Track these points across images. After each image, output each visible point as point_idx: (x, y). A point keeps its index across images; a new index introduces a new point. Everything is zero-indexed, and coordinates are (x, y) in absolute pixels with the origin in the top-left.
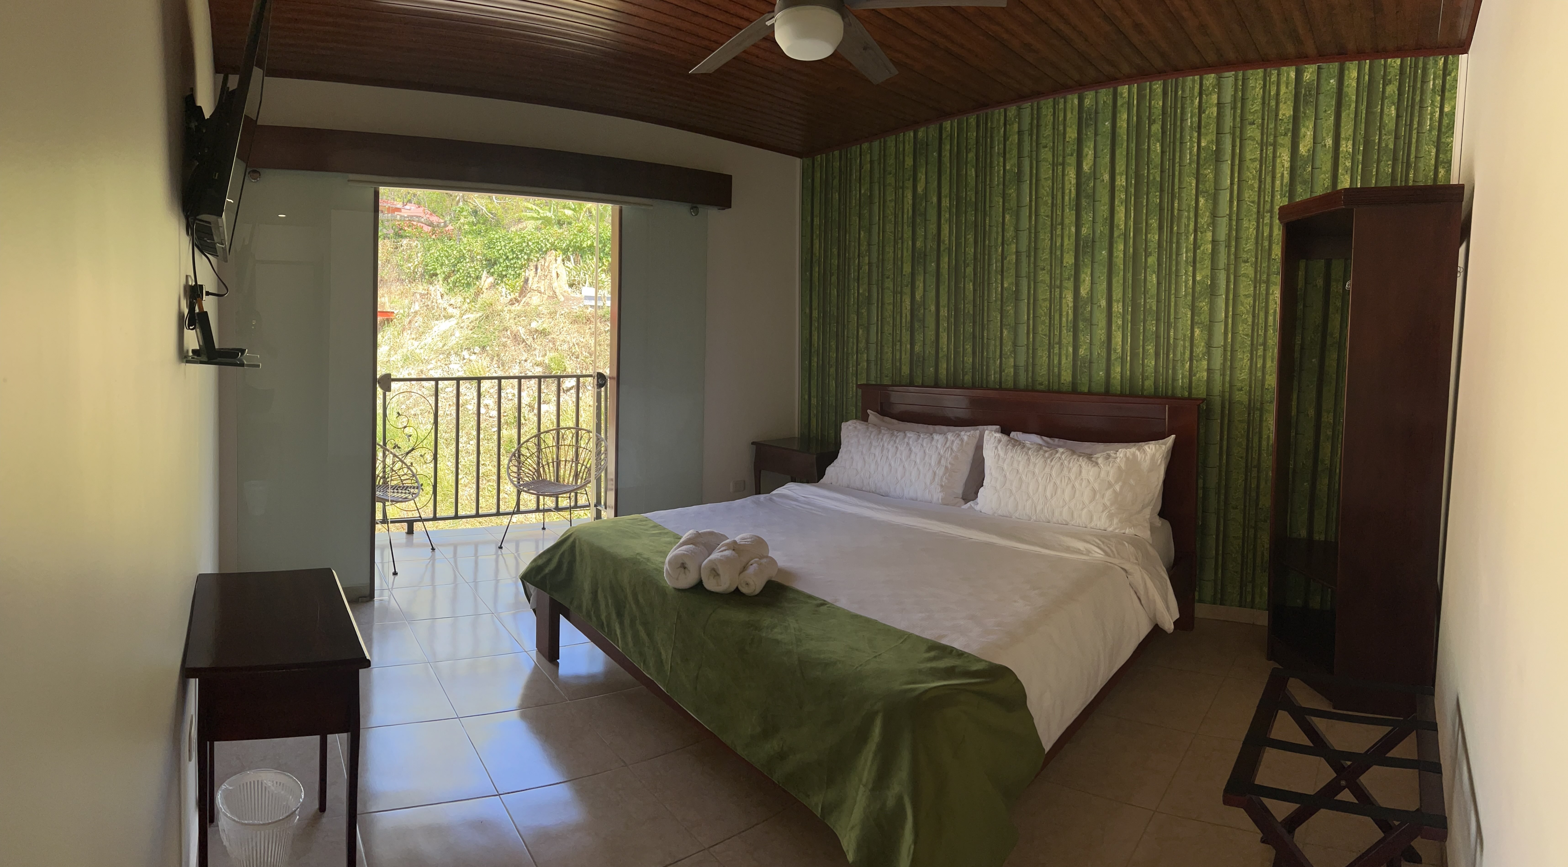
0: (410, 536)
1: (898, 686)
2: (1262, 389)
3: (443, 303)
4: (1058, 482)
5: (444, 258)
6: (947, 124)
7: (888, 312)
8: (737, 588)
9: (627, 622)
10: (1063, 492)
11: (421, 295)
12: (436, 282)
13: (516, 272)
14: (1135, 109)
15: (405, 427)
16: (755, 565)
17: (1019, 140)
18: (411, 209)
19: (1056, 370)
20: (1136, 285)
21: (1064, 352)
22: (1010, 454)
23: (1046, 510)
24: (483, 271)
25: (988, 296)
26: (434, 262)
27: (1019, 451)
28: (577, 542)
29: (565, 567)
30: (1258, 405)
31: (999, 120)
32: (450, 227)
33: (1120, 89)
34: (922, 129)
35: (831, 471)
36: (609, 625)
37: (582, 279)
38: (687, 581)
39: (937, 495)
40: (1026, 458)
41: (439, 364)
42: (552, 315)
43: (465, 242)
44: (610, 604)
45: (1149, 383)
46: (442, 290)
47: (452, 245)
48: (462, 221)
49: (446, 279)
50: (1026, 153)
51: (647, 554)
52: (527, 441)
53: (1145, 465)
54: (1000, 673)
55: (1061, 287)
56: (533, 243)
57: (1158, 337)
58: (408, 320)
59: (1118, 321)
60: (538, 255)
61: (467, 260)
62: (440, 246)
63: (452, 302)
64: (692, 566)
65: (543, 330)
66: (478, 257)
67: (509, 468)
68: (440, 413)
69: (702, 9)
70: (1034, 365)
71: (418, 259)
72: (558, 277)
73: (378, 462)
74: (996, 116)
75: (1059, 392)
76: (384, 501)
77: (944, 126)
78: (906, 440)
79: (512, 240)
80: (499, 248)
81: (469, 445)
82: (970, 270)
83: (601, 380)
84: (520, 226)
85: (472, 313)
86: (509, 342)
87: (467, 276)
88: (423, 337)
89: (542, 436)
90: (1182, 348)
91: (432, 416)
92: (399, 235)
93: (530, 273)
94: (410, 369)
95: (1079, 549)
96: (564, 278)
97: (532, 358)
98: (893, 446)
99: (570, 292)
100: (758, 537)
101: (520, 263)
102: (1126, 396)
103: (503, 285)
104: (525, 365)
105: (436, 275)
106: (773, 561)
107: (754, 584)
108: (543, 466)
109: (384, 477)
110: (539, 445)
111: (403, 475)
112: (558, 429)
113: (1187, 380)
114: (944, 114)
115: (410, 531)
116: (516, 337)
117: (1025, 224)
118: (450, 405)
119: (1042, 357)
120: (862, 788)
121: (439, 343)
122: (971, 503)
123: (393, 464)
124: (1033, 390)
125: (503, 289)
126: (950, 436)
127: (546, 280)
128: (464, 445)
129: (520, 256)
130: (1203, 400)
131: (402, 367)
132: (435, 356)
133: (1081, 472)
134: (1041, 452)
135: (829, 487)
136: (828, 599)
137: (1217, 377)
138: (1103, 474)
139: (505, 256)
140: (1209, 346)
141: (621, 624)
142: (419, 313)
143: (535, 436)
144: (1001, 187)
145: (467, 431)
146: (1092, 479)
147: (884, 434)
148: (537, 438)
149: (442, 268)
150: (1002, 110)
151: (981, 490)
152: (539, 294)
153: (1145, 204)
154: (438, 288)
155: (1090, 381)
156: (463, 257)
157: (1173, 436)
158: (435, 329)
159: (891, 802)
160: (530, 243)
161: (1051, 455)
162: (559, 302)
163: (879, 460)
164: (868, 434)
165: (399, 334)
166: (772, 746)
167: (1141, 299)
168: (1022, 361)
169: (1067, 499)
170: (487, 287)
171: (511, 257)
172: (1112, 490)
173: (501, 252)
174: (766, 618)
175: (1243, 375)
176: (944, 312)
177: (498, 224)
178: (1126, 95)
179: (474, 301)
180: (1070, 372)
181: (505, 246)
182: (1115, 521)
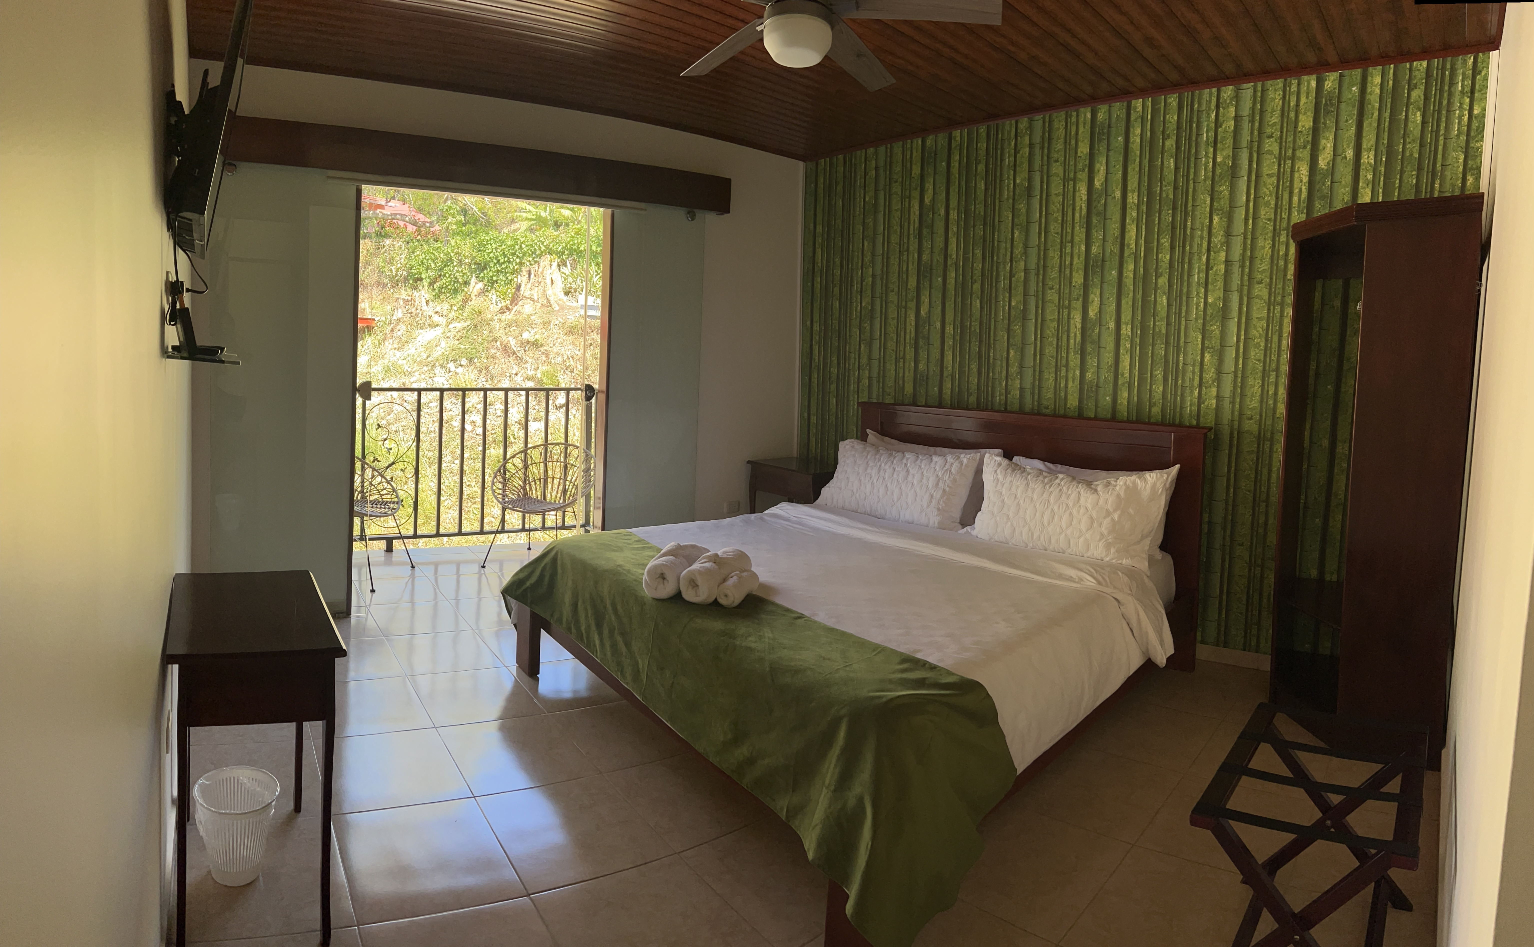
0: (389, 553)
1: (865, 692)
2: (1273, 419)
3: (428, 310)
4: (1056, 508)
5: (430, 261)
6: (957, 133)
7: (892, 328)
8: (716, 599)
9: (606, 632)
10: (1061, 518)
11: (405, 301)
12: (421, 288)
13: (507, 278)
14: (1149, 123)
15: (385, 440)
16: (735, 578)
17: (1030, 153)
18: (395, 207)
19: (1063, 394)
20: (1145, 307)
21: (1071, 375)
22: (1009, 479)
23: (1043, 537)
24: (472, 276)
25: (995, 314)
26: (419, 265)
27: (1018, 476)
28: (559, 556)
29: (547, 579)
30: (1269, 435)
31: (1009, 132)
32: (437, 228)
33: (1133, 102)
34: (931, 137)
35: (826, 492)
36: (588, 637)
37: (579, 286)
38: (666, 591)
39: (934, 519)
40: (1025, 482)
41: (423, 376)
42: (546, 324)
43: (453, 244)
44: (589, 615)
45: (1156, 410)
46: (428, 296)
47: (439, 248)
48: (449, 221)
49: (432, 284)
50: (1037, 167)
51: (628, 566)
52: (513, 457)
53: (1146, 493)
54: (971, 687)
55: (1069, 307)
56: (527, 246)
57: (1166, 362)
58: (390, 328)
59: (1126, 345)
60: (531, 259)
61: (455, 264)
62: (426, 247)
63: (438, 309)
64: (670, 577)
65: (535, 341)
66: (467, 261)
67: (493, 484)
68: (423, 429)
69: (696, 10)
70: (1040, 387)
71: (401, 259)
72: (552, 283)
73: (356, 477)
74: (1007, 128)
75: (1065, 416)
76: (362, 516)
77: (953, 135)
78: (904, 461)
79: (503, 242)
80: (490, 251)
81: (453, 465)
82: (977, 287)
83: (589, 390)
84: (513, 227)
85: (459, 322)
86: (498, 353)
87: (454, 281)
88: (406, 347)
89: (529, 451)
90: (1191, 374)
91: (414, 432)
92: (381, 235)
93: (522, 279)
94: (392, 381)
95: (1072, 577)
96: (559, 286)
97: (523, 371)
98: (890, 467)
99: (565, 300)
100: (741, 551)
101: (511, 268)
102: (1132, 422)
103: (493, 291)
104: (516, 379)
105: (421, 279)
106: (755, 576)
107: (733, 596)
108: (529, 483)
109: (362, 492)
110: (526, 461)
111: (383, 490)
112: (546, 444)
113: (1195, 408)
114: (952, 124)
115: (389, 549)
116: (506, 350)
117: (1034, 240)
118: (433, 421)
119: (1048, 379)
120: (825, 790)
121: (423, 353)
122: (968, 528)
123: (372, 478)
124: (1039, 414)
125: (493, 296)
126: (950, 458)
127: (540, 287)
128: (449, 464)
129: (512, 260)
130: (1210, 429)
131: (383, 379)
132: (418, 368)
133: (1079, 498)
134: (1041, 478)
135: (824, 508)
136: (806, 613)
137: (1227, 404)
138: (1101, 502)
139: (496, 259)
140: (1219, 372)
141: (600, 634)
142: (402, 320)
143: (522, 452)
144: (1011, 201)
145: (451, 449)
146: (1090, 507)
147: (882, 454)
148: (523, 454)
149: (427, 272)
150: (1013, 122)
151: (979, 514)
152: (532, 302)
153: (1157, 222)
154: (424, 293)
155: (1097, 406)
156: (451, 260)
157: (1178, 466)
158: (419, 338)
159: (851, 802)
160: (523, 246)
161: (1051, 481)
162: (553, 311)
163: (875, 481)
164: (865, 454)
165: (380, 343)
166: (742, 752)
167: (1150, 322)
168: (1028, 384)
169: (1064, 526)
170: (476, 293)
171: (502, 261)
172: (1110, 518)
173: (491, 255)
174: (742, 628)
175: (1253, 403)
176: (949, 330)
177: (488, 224)
178: (1140, 109)
179: (462, 308)
180: (1076, 395)
181: (496, 248)
182: (1113, 550)
